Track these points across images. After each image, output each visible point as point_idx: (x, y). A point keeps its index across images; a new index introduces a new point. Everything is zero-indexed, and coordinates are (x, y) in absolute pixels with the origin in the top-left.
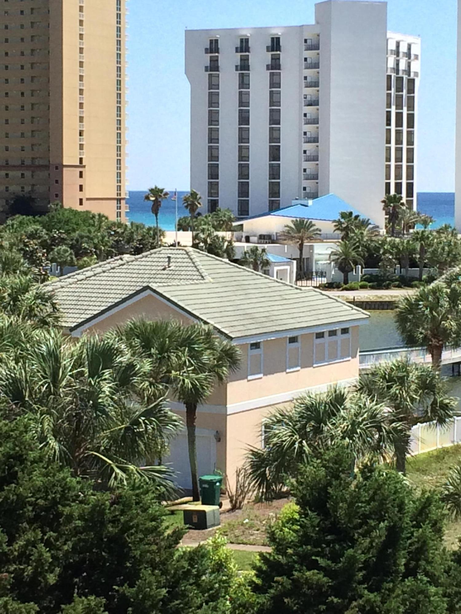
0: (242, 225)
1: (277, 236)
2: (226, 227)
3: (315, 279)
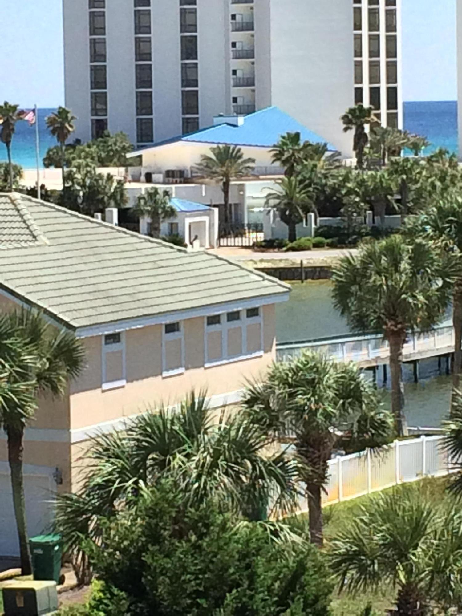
0: (140, 157)
1: (192, 172)
2: (119, 160)
3: (247, 235)
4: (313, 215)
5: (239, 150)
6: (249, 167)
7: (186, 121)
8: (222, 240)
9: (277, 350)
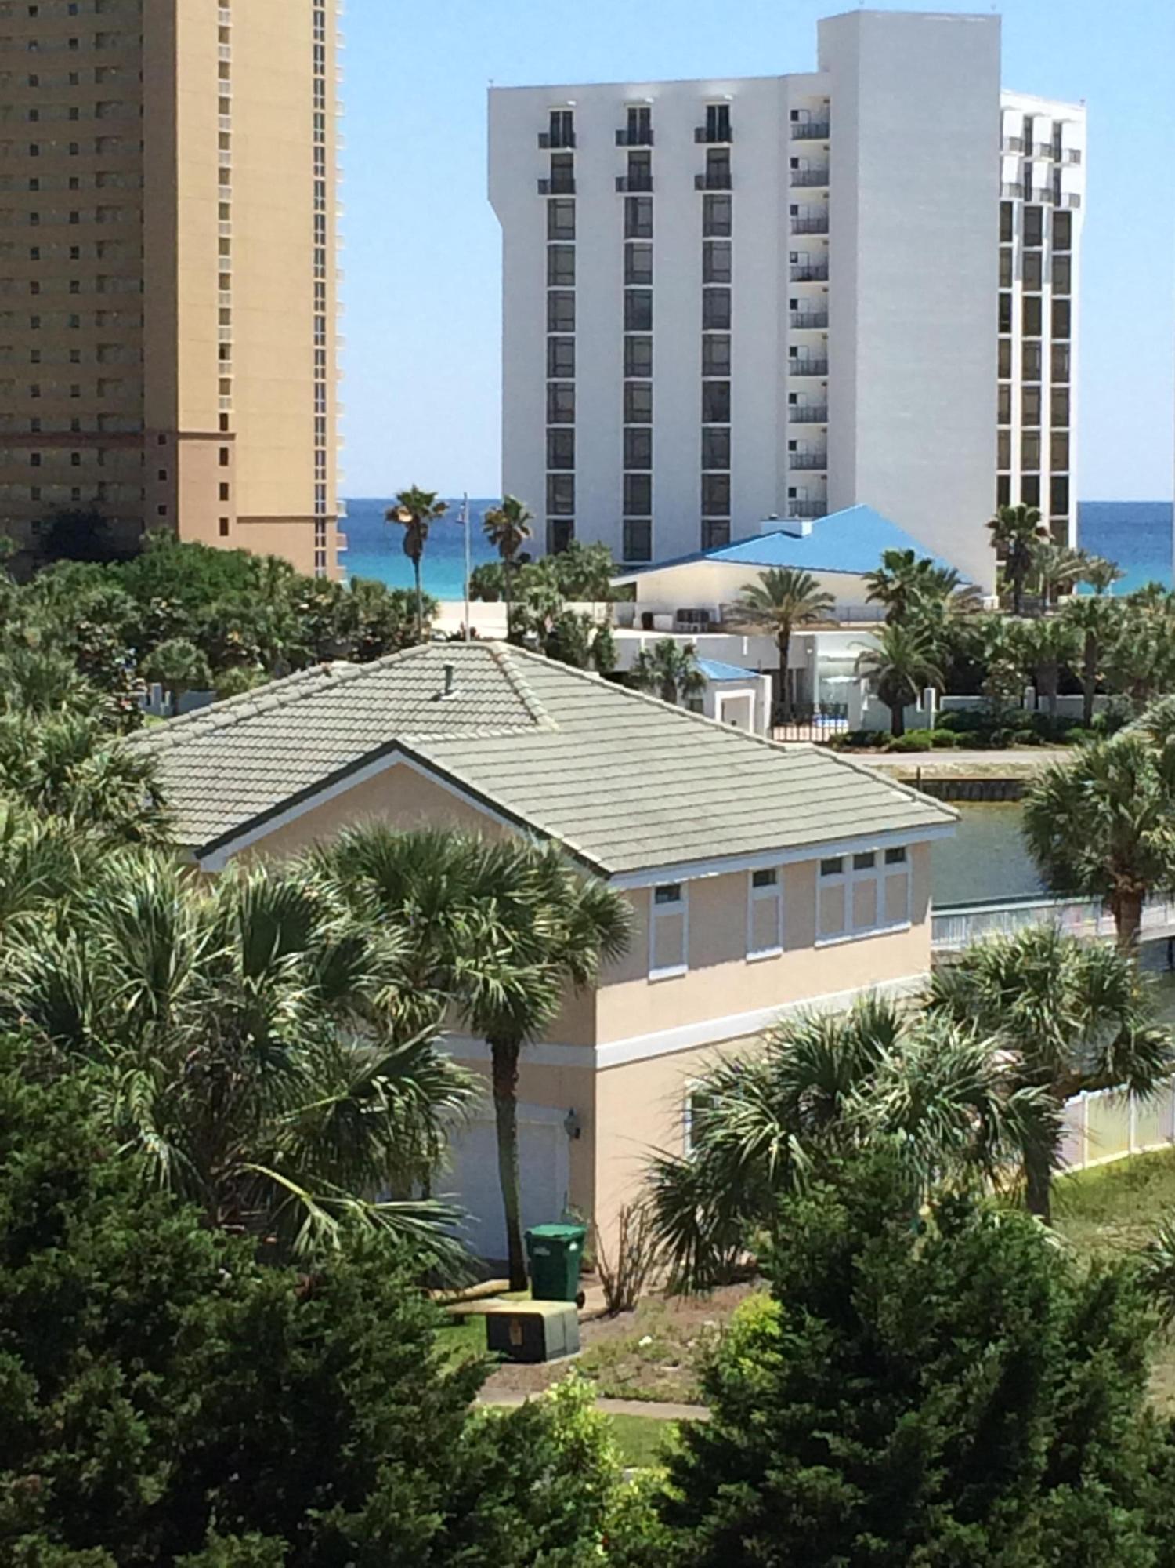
0: (633, 585)
1: (722, 614)
2: (593, 590)
3: (820, 723)
4: (933, 691)
5: (807, 578)
6: (824, 607)
7: (708, 529)
8: (776, 731)
9: (934, 918)
